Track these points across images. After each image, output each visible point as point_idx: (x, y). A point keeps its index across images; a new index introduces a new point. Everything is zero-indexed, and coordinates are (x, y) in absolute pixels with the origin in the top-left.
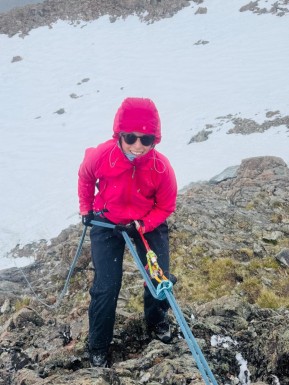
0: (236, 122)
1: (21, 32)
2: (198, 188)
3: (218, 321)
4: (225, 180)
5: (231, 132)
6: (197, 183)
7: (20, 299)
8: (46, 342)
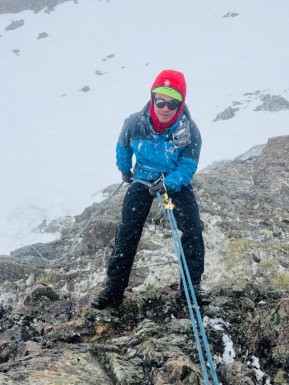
0: (265, 99)
1: (46, 8)
2: (221, 167)
3: (226, 301)
4: (250, 159)
5: (258, 109)
6: (222, 163)
7: (44, 273)
8: (53, 316)
